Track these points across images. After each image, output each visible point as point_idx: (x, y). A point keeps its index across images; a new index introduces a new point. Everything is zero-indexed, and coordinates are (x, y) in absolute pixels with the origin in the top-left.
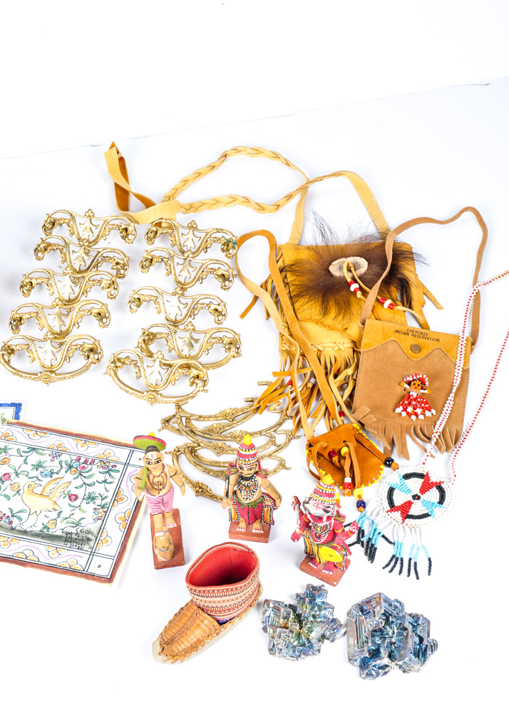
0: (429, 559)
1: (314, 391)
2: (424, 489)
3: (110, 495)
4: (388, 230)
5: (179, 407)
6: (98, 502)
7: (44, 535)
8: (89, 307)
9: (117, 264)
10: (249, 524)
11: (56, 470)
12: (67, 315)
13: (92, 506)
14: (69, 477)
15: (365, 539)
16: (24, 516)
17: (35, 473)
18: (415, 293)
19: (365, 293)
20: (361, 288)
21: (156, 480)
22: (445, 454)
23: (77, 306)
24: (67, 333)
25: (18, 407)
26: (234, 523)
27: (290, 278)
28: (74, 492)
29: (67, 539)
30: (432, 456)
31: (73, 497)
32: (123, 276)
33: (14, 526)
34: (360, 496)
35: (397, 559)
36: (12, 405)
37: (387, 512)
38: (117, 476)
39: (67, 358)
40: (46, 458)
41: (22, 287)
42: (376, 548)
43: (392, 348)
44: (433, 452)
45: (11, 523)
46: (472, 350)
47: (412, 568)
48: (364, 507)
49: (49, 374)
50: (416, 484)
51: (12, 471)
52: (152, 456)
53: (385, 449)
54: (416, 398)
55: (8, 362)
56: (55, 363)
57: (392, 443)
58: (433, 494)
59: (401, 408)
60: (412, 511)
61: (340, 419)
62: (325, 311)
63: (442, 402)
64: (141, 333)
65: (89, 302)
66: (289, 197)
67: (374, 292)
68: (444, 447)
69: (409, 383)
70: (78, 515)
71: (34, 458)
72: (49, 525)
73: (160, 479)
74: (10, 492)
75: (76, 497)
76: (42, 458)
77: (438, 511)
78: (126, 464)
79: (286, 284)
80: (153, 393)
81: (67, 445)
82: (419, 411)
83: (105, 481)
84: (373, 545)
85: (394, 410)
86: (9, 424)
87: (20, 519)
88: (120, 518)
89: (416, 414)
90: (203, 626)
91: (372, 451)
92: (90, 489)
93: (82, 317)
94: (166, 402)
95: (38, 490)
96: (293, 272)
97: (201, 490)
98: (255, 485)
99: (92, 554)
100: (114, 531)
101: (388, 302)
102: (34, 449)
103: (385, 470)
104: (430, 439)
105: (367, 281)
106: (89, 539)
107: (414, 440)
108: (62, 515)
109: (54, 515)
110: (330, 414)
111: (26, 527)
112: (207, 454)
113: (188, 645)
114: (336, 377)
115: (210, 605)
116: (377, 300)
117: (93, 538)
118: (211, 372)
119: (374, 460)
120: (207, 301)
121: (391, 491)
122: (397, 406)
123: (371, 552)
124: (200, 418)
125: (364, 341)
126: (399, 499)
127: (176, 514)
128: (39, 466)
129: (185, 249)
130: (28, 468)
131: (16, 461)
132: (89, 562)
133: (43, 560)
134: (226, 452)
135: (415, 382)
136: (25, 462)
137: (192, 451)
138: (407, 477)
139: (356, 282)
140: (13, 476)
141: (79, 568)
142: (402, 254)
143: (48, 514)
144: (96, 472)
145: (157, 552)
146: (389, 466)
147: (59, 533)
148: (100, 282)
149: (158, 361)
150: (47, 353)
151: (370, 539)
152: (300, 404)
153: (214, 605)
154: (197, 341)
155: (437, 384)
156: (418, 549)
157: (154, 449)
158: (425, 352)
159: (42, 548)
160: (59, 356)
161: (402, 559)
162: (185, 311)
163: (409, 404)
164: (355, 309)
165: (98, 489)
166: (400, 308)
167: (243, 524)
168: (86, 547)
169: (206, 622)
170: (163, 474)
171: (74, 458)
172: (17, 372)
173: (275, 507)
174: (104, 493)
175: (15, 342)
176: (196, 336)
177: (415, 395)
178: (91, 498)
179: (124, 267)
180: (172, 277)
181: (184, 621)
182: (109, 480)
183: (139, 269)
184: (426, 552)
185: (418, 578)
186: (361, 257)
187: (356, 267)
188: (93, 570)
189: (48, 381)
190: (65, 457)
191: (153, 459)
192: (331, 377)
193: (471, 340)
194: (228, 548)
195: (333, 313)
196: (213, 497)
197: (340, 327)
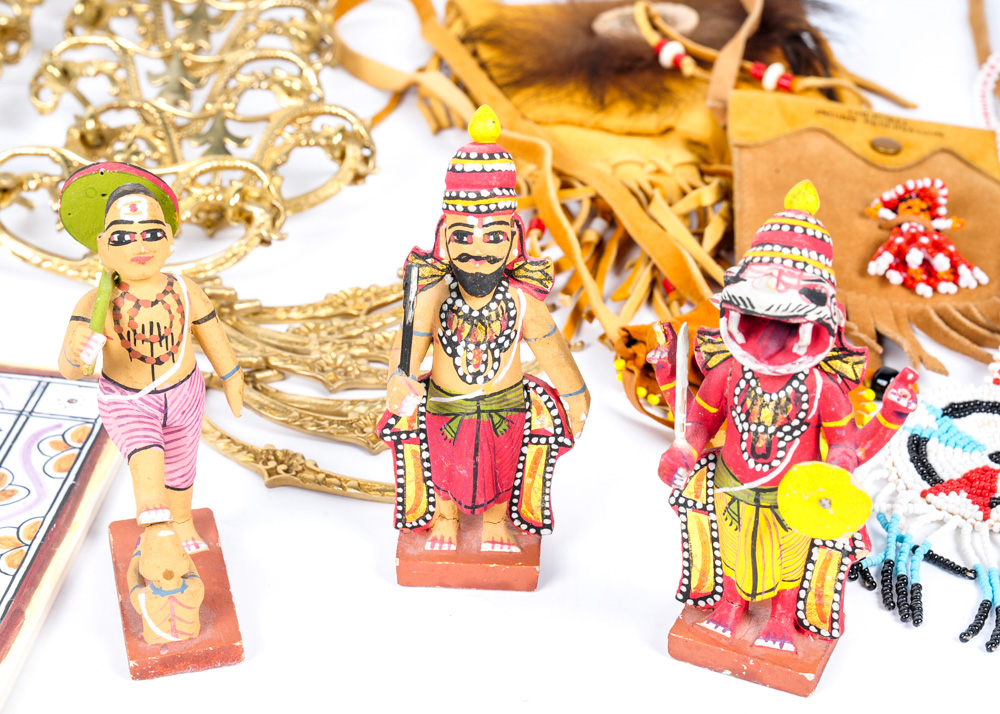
10: (469, 516)
19: (705, 64)
20: (690, 54)
21: (144, 317)
26: (415, 529)
27: (486, 53)
37: (924, 494)
42: (918, 587)
52: (134, 208)
59: (887, 258)
67: (730, 56)
69: (892, 206)
73: (159, 315)
78: (28, 414)
79: (483, 66)
84: (903, 579)
85: (863, 272)
96: (494, 43)
97: (284, 471)
98: (509, 317)
101: (776, 69)
105: (706, 38)
112: (298, 388)
116: (743, 71)
121: (918, 444)
123: (903, 600)
125: (735, 129)
126: (952, 464)
135: (910, 203)
138: (955, 411)
145: (141, 599)
151: (889, 569)
154: (242, 140)
158: (913, 154)
164: (685, 95)
166: (813, 80)
167: (445, 529)
170: (169, 299)
173: (563, 437)
177: (918, 229)
187: (669, 19)
191: (136, 218)
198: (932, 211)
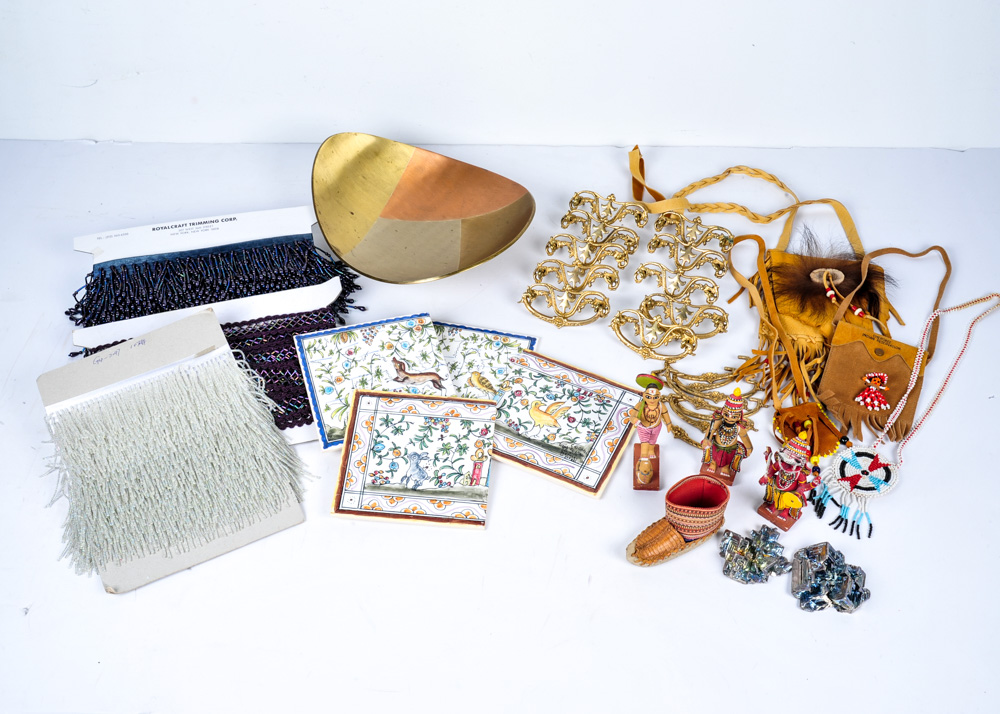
0: (871, 525)
1: (785, 372)
2: (873, 467)
3: (602, 423)
4: (864, 253)
5: (667, 364)
6: (592, 427)
7: (544, 445)
8: (602, 271)
9: (629, 241)
10: (719, 466)
11: (559, 395)
12: (583, 275)
13: (586, 429)
14: (570, 403)
15: (816, 498)
16: (529, 426)
17: (541, 395)
18: (883, 306)
19: (839, 300)
20: (836, 295)
21: (650, 413)
22: (895, 443)
23: (593, 269)
24: (581, 289)
25: (533, 341)
26: (706, 464)
27: (775, 277)
28: (573, 415)
29: (563, 451)
30: (882, 443)
31: (571, 420)
32: (632, 253)
33: (520, 432)
34: (816, 463)
35: (842, 520)
36: (528, 338)
37: (838, 480)
38: (610, 409)
39: (579, 308)
40: (552, 385)
41: (547, 247)
42: (825, 508)
43: (858, 348)
44: (884, 440)
45: (518, 430)
46: (927, 363)
47: (855, 529)
48: (819, 472)
49: (561, 320)
50: (866, 463)
51: (523, 390)
52: (652, 392)
53: (842, 428)
54: (874, 393)
55: (529, 303)
56: (568, 311)
57: (849, 426)
58: (880, 473)
59: (861, 398)
60: (860, 483)
61: (806, 398)
62: (803, 309)
63: (896, 400)
64: (644, 298)
65: (604, 267)
66: (781, 213)
67: (847, 301)
68: (895, 436)
69: (870, 379)
70: (573, 435)
71: (542, 383)
72: (549, 438)
74: (519, 406)
75: (574, 420)
76: (549, 384)
77: (883, 487)
78: (619, 402)
79: (771, 282)
80: (647, 350)
81: (571, 378)
82: (876, 403)
83: (599, 412)
84: (822, 505)
85: (854, 399)
86: (525, 351)
87: (526, 428)
88: (609, 443)
89: (873, 406)
90: (671, 539)
91: (831, 429)
92: (586, 416)
93: (595, 278)
94: (657, 359)
95: (543, 408)
96: (778, 273)
97: (679, 434)
98: (734, 432)
99: (583, 467)
100: (603, 453)
101: (859, 310)
102: (543, 376)
103: (840, 446)
104: (883, 428)
105: (843, 290)
106: (581, 455)
107: (868, 427)
108: (561, 432)
109: (554, 430)
110: (797, 392)
111: (529, 435)
112: (688, 406)
113: (657, 553)
114: (806, 363)
115: (682, 523)
116: (850, 308)
117: (585, 455)
118: (699, 341)
119: (832, 436)
120: (703, 283)
121: (844, 464)
122: (858, 395)
123: (820, 510)
124: (685, 376)
125: (835, 338)
126: (850, 471)
127: (657, 449)
128: (545, 389)
129: (687, 239)
130: (537, 389)
131: (528, 383)
132: (579, 473)
133: (541, 464)
134: (704, 408)
135: (876, 378)
136: (535, 384)
137: (676, 401)
138: (859, 454)
139: (832, 289)
140: (524, 393)
141: (571, 476)
142: (876, 274)
143: (549, 428)
144: (593, 403)
145: (638, 474)
146: (844, 443)
147: (557, 445)
148: (614, 253)
149: (656, 323)
150: (562, 301)
151: (820, 499)
152: (773, 378)
153: (685, 524)
154: (690, 313)
155: (894, 385)
156: (862, 515)
157: (655, 386)
158: (886, 356)
159: (542, 454)
160: (573, 306)
161: (847, 521)
162: (682, 288)
163: (868, 396)
164: (829, 311)
165: (593, 417)
166: (869, 317)
167: (713, 467)
168: (578, 461)
169: (675, 537)
171: (576, 388)
172: (535, 313)
173: (746, 455)
174: (597, 420)
175: (538, 288)
176: (690, 309)
177: (874, 389)
178: (586, 423)
179: (635, 245)
180: (673, 260)
181: (656, 533)
182: (603, 411)
183: (647, 249)
184: (868, 519)
185: (859, 538)
186: (839, 270)
187: (834, 277)
188: (581, 479)
189: (560, 325)
190: (567, 387)
191: (652, 394)
192: (803, 362)
193: (928, 353)
194: (704, 480)
195: (809, 312)
196: (689, 441)
197: (814, 324)
198: (882, 383)
